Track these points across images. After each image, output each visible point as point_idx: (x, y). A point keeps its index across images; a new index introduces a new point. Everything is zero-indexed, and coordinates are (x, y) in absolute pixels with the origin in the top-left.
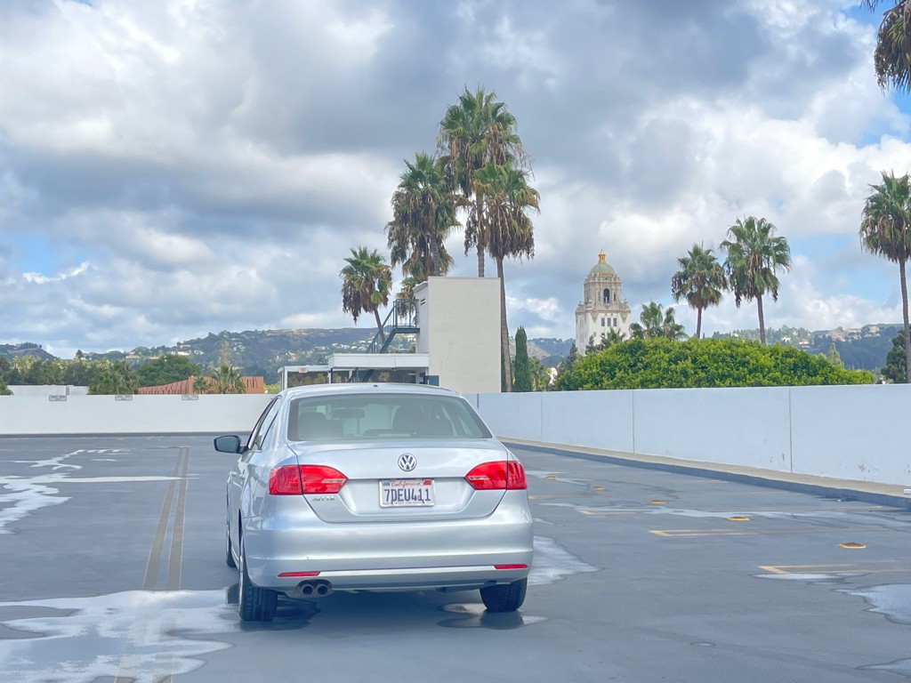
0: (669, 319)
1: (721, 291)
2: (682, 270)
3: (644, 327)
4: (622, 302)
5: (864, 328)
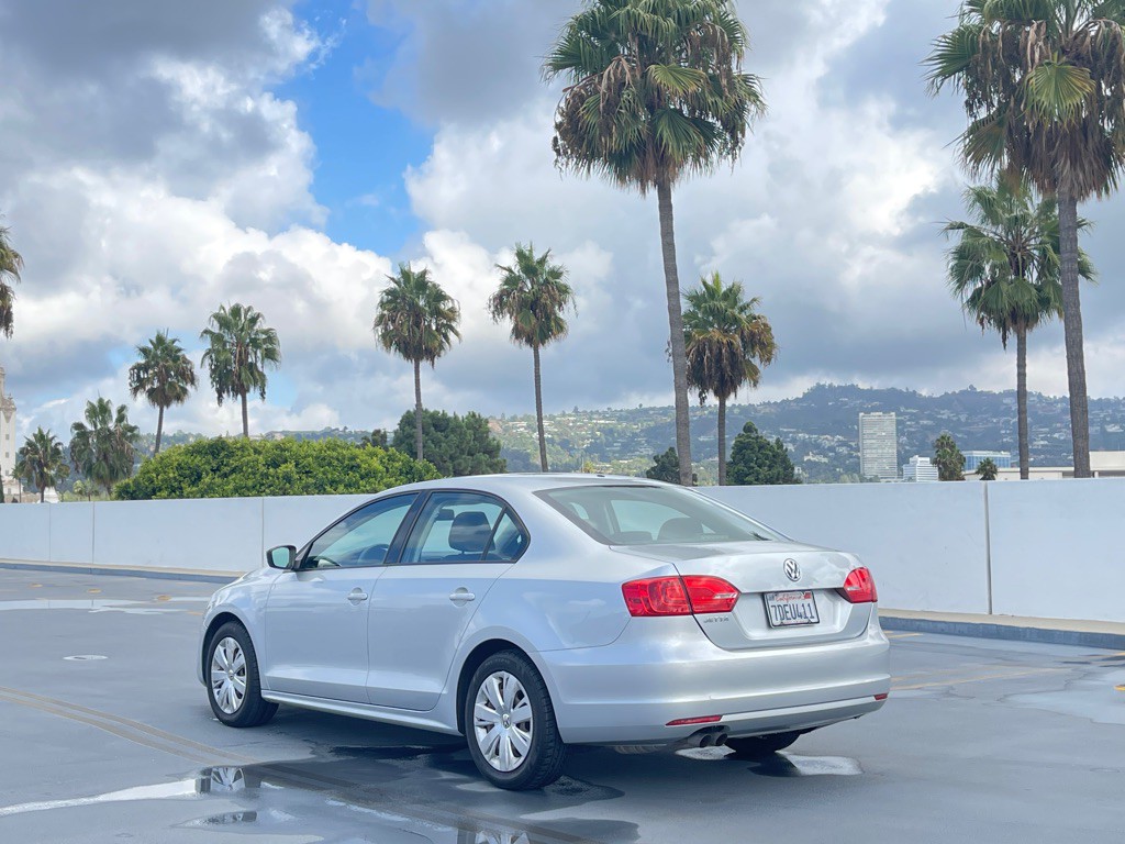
0: (121, 418)
1: (189, 387)
2: (142, 361)
3: (90, 427)
4: (6, 397)
5: (268, 435)
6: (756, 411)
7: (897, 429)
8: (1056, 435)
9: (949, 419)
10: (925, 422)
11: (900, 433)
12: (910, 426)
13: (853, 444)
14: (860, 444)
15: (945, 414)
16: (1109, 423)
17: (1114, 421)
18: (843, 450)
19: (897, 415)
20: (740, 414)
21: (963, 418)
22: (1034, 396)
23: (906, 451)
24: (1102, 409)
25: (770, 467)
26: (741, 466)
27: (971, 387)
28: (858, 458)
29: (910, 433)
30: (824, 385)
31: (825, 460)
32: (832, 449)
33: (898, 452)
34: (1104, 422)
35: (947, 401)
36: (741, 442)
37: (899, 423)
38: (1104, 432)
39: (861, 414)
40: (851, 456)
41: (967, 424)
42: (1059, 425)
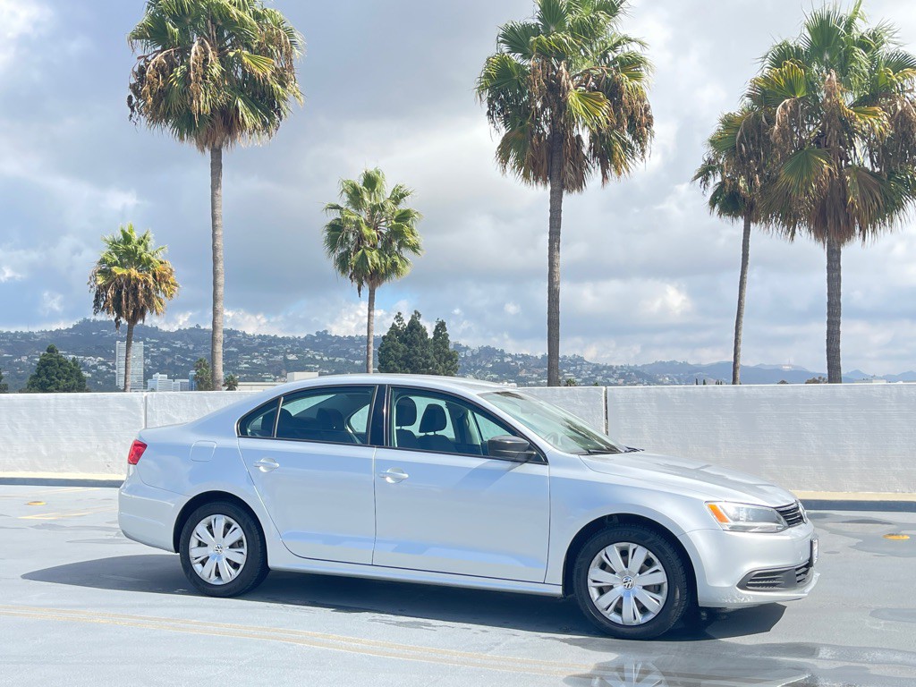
6: (35, 337)
7: (145, 354)
8: (255, 361)
9: (181, 348)
10: (164, 349)
11: (146, 356)
12: (153, 352)
13: (110, 364)
14: (116, 364)
15: (178, 344)
16: (289, 353)
17: (292, 353)
18: (103, 368)
19: (144, 344)
20: (22, 339)
21: (191, 347)
22: (239, 333)
23: (149, 369)
24: (284, 345)
25: (67, 380)
26: (44, 379)
27: (197, 325)
28: (114, 374)
29: (153, 357)
30: (89, 320)
31: (90, 375)
32: (94, 367)
33: (144, 369)
34: (286, 353)
35: (180, 335)
36: (45, 360)
37: (145, 349)
38: (286, 360)
39: (118, 342)
40: (109, 372)
41: (193, 352)
42: (256, 354)
